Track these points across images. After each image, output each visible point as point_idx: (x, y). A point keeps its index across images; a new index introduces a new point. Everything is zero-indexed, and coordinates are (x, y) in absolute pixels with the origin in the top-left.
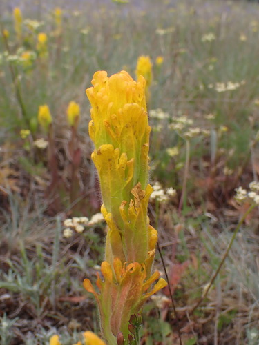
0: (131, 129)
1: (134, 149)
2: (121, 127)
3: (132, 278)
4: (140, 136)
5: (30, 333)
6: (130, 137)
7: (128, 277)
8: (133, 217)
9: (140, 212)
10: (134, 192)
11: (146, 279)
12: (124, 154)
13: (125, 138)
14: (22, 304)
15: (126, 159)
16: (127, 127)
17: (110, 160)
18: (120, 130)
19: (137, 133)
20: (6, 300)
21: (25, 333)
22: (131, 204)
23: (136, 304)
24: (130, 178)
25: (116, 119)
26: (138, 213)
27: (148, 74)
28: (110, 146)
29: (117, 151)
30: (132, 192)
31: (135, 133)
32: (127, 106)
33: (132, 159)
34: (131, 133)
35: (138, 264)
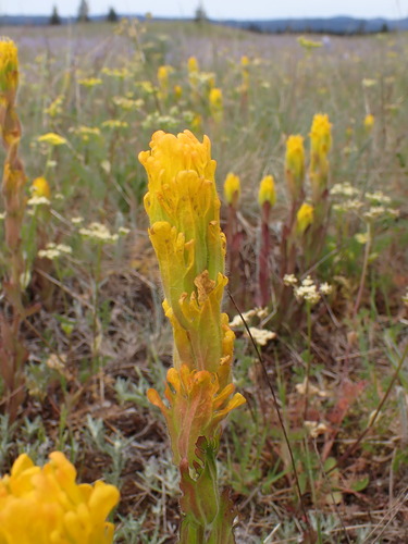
0: (189, 202)
1: (193, 228)
2: (176, 200)
3: (201, 389)
4: (204, 211)
5: (153, 458)
6: (188, 212)
7: (196, 389)
8: (196, 313)
9: (207, 308)
10: (198, 282)
11: (218, 393)
12: (181, 234)
13: (181, 214)
14: (151, 422)
15: (183, 240)
16: (184, 200)
17: (167, 241)
18: (176, 204)
19: (199, 208)
20: (132, 416)
21: (148, 457)
22: (192, 297)
23: (208, 424)
24: (191, 264)
25: (169, 189)
26: (202, 309)
27: (326, 137)
28: (165, 223)
29: (174, 230)
30: (195, 282)
31: (195, 208)
32: (182, 173)
33: (192, 241)
34: (188, 208)
35: (207, 373)
